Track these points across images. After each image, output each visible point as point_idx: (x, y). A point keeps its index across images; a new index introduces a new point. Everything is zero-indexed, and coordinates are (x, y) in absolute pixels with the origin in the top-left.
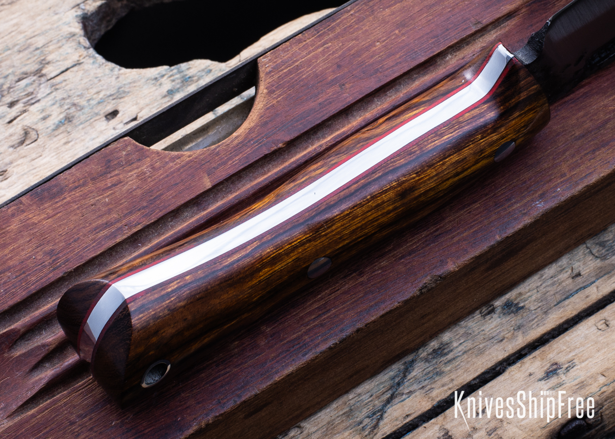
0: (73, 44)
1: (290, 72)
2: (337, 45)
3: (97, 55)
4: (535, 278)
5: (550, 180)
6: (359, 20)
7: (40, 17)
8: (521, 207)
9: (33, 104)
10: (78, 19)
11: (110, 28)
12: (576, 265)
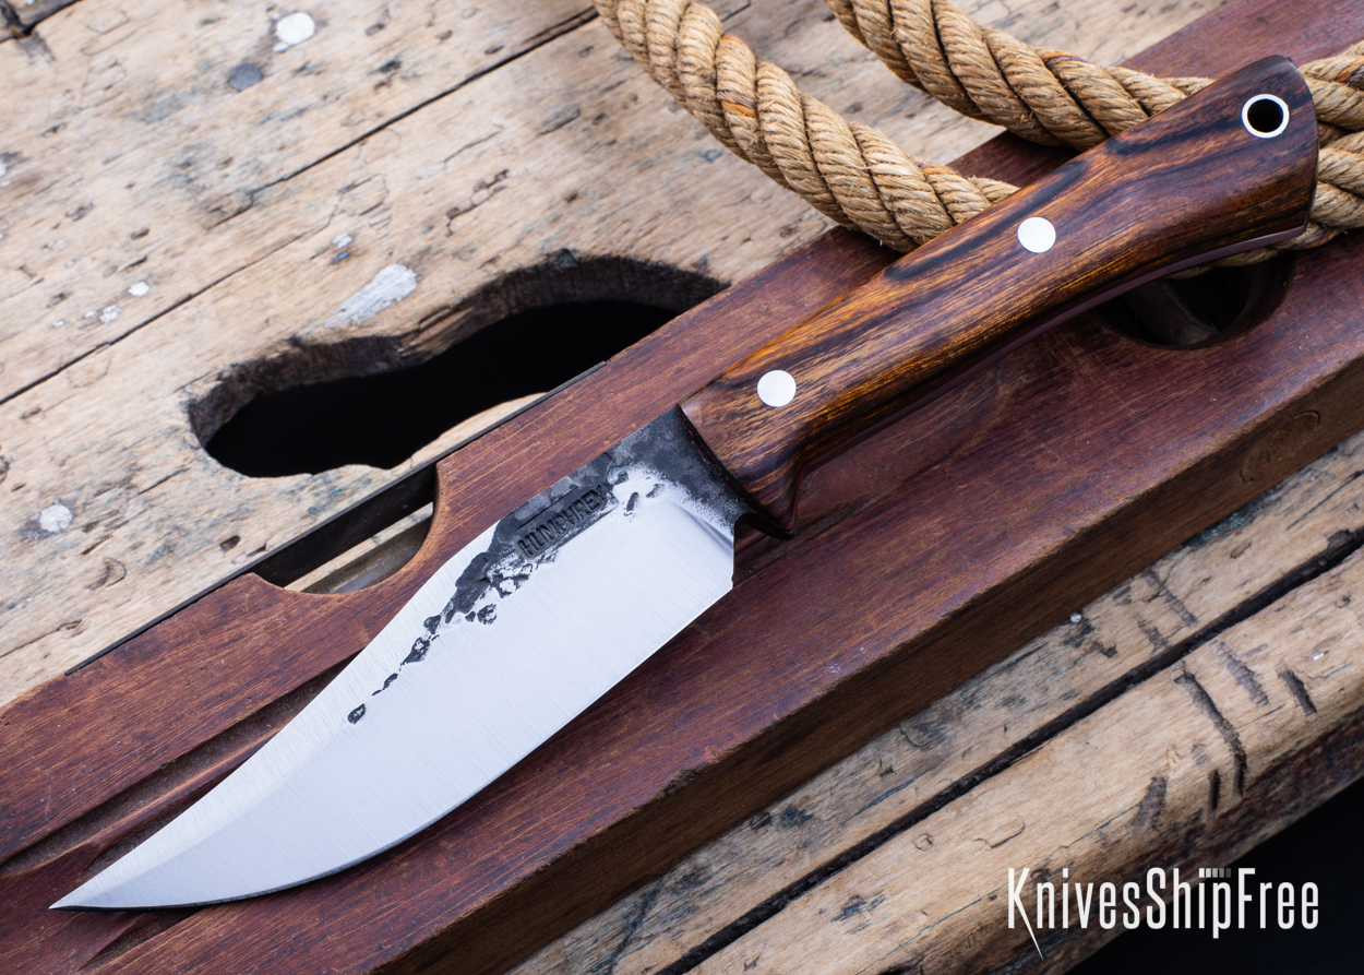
0: (176, 442)
1: (482, 482)
2: (549, 443)
3: (209, 459)
4: (829, 775)
5: (850, 636)
6: (580, 410)
7: (128, 405)
8: (809, 673)
9: (119, 527)
10: (184, 407)
11: (227, 420)
12: (886, 757)
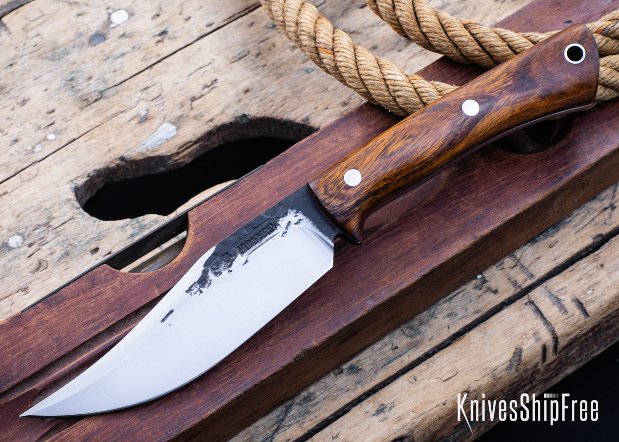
0: (69, 206)
2: (239, 202)
3: (85, 213)
4: (369, 350)
5: (377, 287)
6: (253, 187)
7: (47, 189)
8: (359, 304)
9: (44, 244)
10: (73, 190)
12: (395, 341)
